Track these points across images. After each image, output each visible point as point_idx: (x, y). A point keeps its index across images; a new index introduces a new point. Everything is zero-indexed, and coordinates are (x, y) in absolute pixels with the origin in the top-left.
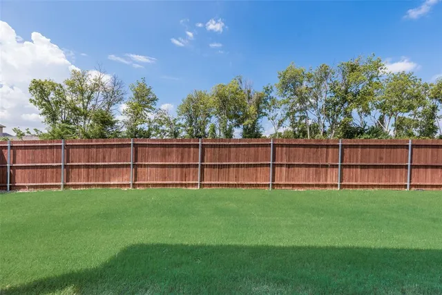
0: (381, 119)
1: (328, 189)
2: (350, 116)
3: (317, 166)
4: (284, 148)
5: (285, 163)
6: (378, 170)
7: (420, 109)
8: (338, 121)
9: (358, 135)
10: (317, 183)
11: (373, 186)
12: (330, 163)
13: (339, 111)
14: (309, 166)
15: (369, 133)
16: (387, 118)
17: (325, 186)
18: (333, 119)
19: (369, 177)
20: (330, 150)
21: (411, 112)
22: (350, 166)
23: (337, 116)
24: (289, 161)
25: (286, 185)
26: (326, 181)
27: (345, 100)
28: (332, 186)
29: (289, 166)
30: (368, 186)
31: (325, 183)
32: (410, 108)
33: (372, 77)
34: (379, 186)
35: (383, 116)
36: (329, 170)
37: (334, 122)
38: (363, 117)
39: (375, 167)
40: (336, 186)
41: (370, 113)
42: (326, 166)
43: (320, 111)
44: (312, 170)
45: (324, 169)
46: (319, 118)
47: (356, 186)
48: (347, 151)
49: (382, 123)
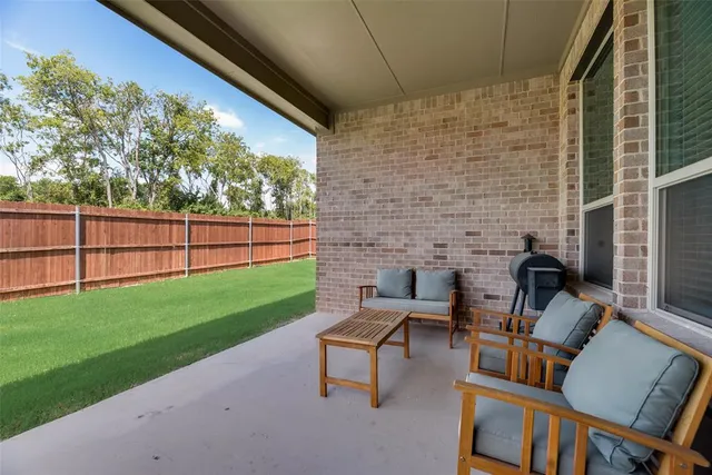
0: (214, 185)
1: (174, 278)
2: (176, 176)
3: (157, 248)
4: (103, 223)
5: (105, 246)
6: (226, 249)
7: (249, 181)
8: (161, 179)
9: (190, 203)
10: (159, 271)
11: (222, 268)
12: (174, 243)
13: (161, 165)
14: (146, 249)
15: (203, 203)
16: (220, 185)
17: (170, 274)
18: (152, 175)
19: (218, 258)
20: (175, 227)
21: (243, 183)
22: (198, 247)
23: (159, 171)
24: (112, 243)
25: (108, 282)
26: (171, 267)
27: (169, 151)
28: (178, 273)
29: (112, 251)
30: (217, 268)
31: (169, 270)
32: (242, 178)
33: (204, 130)
34: (227, 267)
35: (216, 182)
36: (174, 252)
37: (153, 180)
38: (192, 178)
39: (223, 246)
40: (183, 272)
41: (200, 175)
42: (170, 248)
43: (129, 158)
44: (150, 254)
45: (167, 252)
46: (128, 169)
47: (205, 270)
48: (194, 228)
49: (215, 190)
